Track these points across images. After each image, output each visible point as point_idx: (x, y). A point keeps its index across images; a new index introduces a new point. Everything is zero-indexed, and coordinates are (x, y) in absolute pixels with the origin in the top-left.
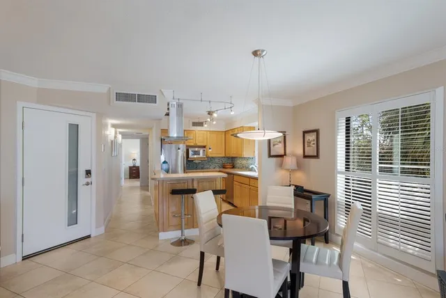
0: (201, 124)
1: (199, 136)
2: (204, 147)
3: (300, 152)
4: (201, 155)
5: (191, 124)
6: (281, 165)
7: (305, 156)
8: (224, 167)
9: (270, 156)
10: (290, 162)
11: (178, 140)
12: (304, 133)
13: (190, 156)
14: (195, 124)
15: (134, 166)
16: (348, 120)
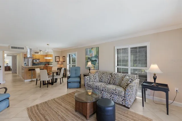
0: (38, 53)
1: (37, 56)
2: (39, 59)
3: (62, 61)
4: (38, 62)
5: (34, 53)
6: (58, 64)
7: (63, 62)
8: (46, 65)
9: (55, 61)
10: (60, 63)
11: (30, 57)
12: (63, 57)
13: (34, 62)
14: (35, 53)
15: (7, 66)
16: (69, 55)
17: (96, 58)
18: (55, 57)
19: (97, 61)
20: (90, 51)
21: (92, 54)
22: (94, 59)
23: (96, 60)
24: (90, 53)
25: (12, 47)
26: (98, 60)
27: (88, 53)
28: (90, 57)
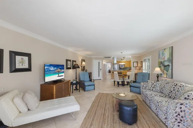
3: (140, 66)
6: (136, 69)
9: (134, 67)
10: (138, 68)
17: (169, 62)
18: (133, 62)
19: (169, 67)
20: (163, 54)
21: (165, 57)
22: (166, 64)
23: (168, 65)
24: (162, 56)
25: (105, 58)
26: (170, 65)
27: (161, 55)
28: (162, 61)
